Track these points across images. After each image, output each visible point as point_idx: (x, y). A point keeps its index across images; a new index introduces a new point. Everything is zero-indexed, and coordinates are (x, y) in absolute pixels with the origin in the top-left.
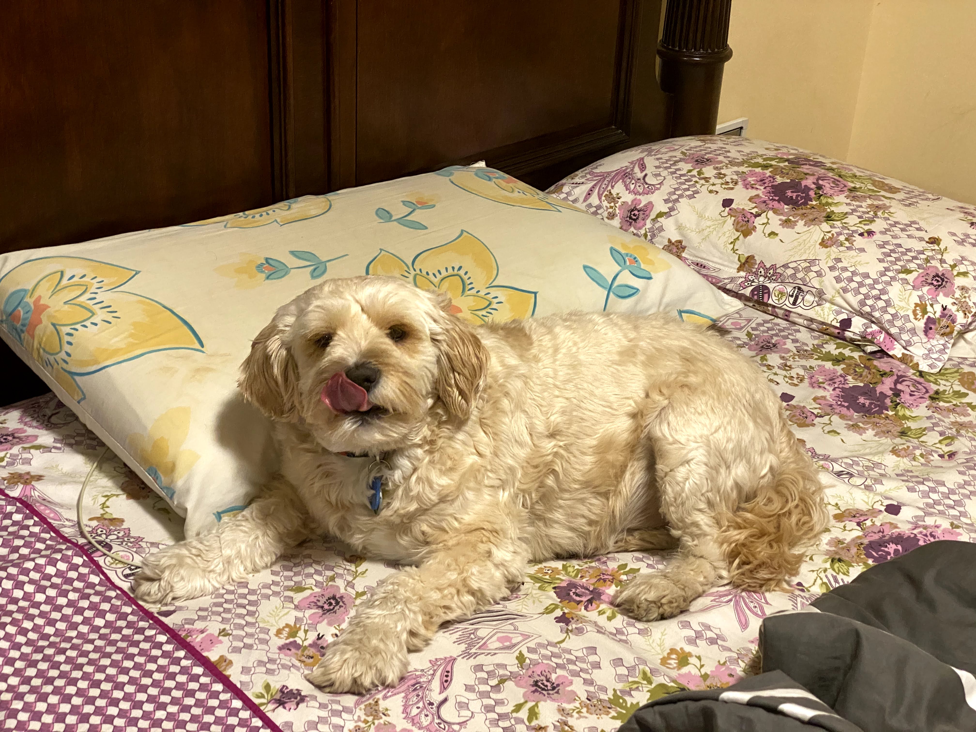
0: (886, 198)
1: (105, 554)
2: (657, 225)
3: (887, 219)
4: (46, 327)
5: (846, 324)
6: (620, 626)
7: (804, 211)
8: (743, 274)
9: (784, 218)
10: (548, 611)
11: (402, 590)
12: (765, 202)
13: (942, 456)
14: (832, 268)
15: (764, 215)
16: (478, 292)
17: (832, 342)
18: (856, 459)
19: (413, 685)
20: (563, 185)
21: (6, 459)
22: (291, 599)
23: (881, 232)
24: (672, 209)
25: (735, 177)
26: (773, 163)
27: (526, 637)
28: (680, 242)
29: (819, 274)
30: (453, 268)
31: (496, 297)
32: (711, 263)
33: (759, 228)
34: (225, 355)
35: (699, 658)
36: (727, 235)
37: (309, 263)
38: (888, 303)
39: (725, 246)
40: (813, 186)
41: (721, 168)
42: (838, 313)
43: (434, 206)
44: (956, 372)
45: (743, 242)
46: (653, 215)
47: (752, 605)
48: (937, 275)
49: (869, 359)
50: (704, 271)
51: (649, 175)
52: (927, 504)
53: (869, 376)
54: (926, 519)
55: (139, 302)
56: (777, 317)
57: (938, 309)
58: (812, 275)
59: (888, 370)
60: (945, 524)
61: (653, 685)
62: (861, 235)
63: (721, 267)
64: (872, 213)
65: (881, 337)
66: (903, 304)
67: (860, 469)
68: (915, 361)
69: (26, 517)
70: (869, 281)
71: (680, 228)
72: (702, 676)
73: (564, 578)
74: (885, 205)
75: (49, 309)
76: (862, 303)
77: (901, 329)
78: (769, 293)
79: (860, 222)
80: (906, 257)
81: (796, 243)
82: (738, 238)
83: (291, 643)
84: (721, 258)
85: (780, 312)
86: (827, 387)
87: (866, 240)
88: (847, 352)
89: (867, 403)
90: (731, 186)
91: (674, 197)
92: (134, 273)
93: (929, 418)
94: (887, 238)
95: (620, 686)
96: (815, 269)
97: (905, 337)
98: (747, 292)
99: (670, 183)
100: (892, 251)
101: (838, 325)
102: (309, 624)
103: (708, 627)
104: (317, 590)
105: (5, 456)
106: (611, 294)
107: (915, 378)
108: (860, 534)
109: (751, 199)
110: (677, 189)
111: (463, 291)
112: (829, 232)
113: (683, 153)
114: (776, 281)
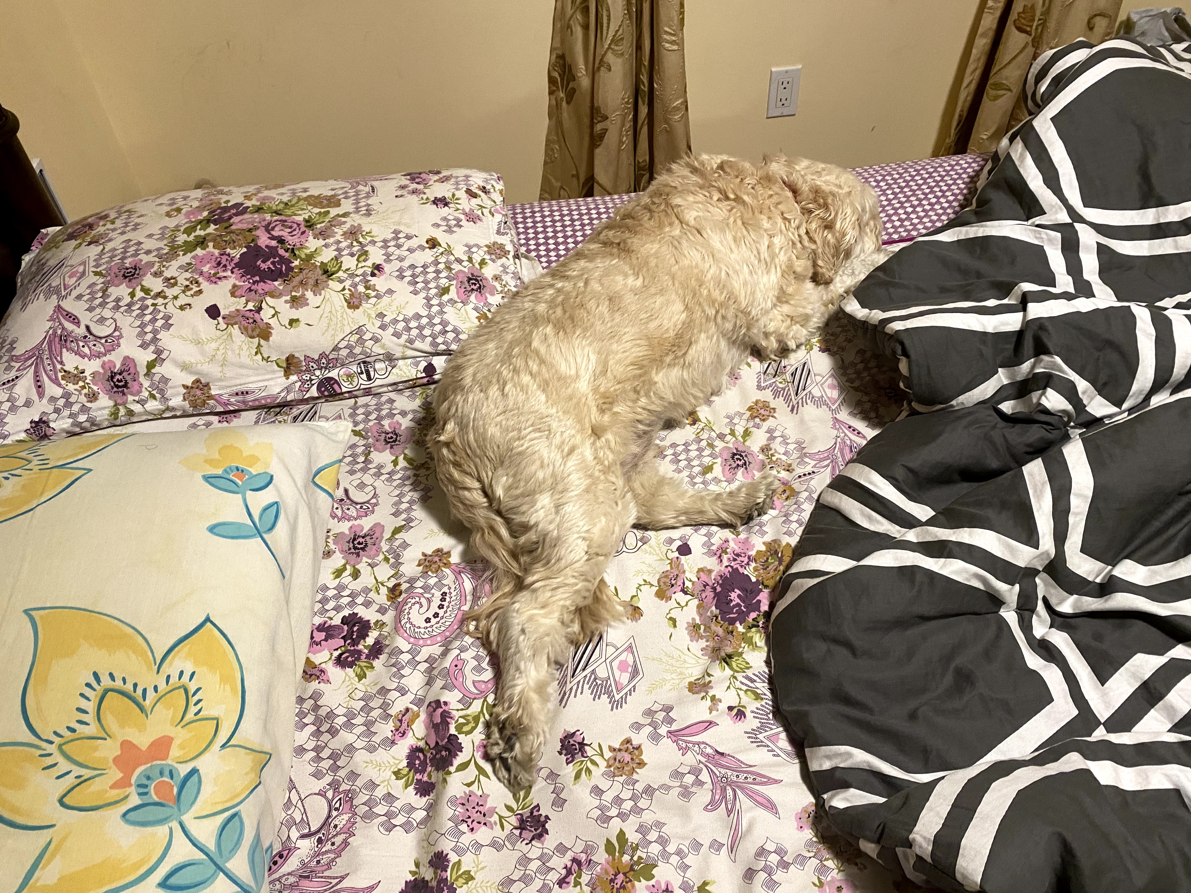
0: (343, 216)
2: (157, 378)
3: (373, 242)
5: (430, 369)
7: (298, 279)
8: (294, 378)
9: (288, 298)
14: (383, 327)
23: (386, 261)
24: (159, 352)
25: (188, 275)
26: (200, 232)
28: (198, 381)
31: (182, 673)
33: (273, 322)
39: (252, 360)
40: (274, 243)
41: (161, 272)
42: (417, 364)
45: (269, 346)
46: (142, 370)
48: (469, 279)
50: (250, 398)
51: (93, 326)
56: (357, 398)
62: (373, 275)
63: (266, 383)
66: (467, 325)
70: (424, 321)
74: (352, 226)
76: (434, 344)
78: (336, 382)
79: (358, 260)
80: (431, 276)
81: (325, 319)
82: (259, 345)
85: (359, 393)
90: (195, 288)
91: (149, 337)
94: (396, 264)
99: (127, 322)
100: (413, 276)
101: (424, 375)
108: (696, 602)
109: (233, 294)
110: (142, 326)
111: (141, 708)
112: (344, 289)
113: (96, 274)
114: (334, 367)
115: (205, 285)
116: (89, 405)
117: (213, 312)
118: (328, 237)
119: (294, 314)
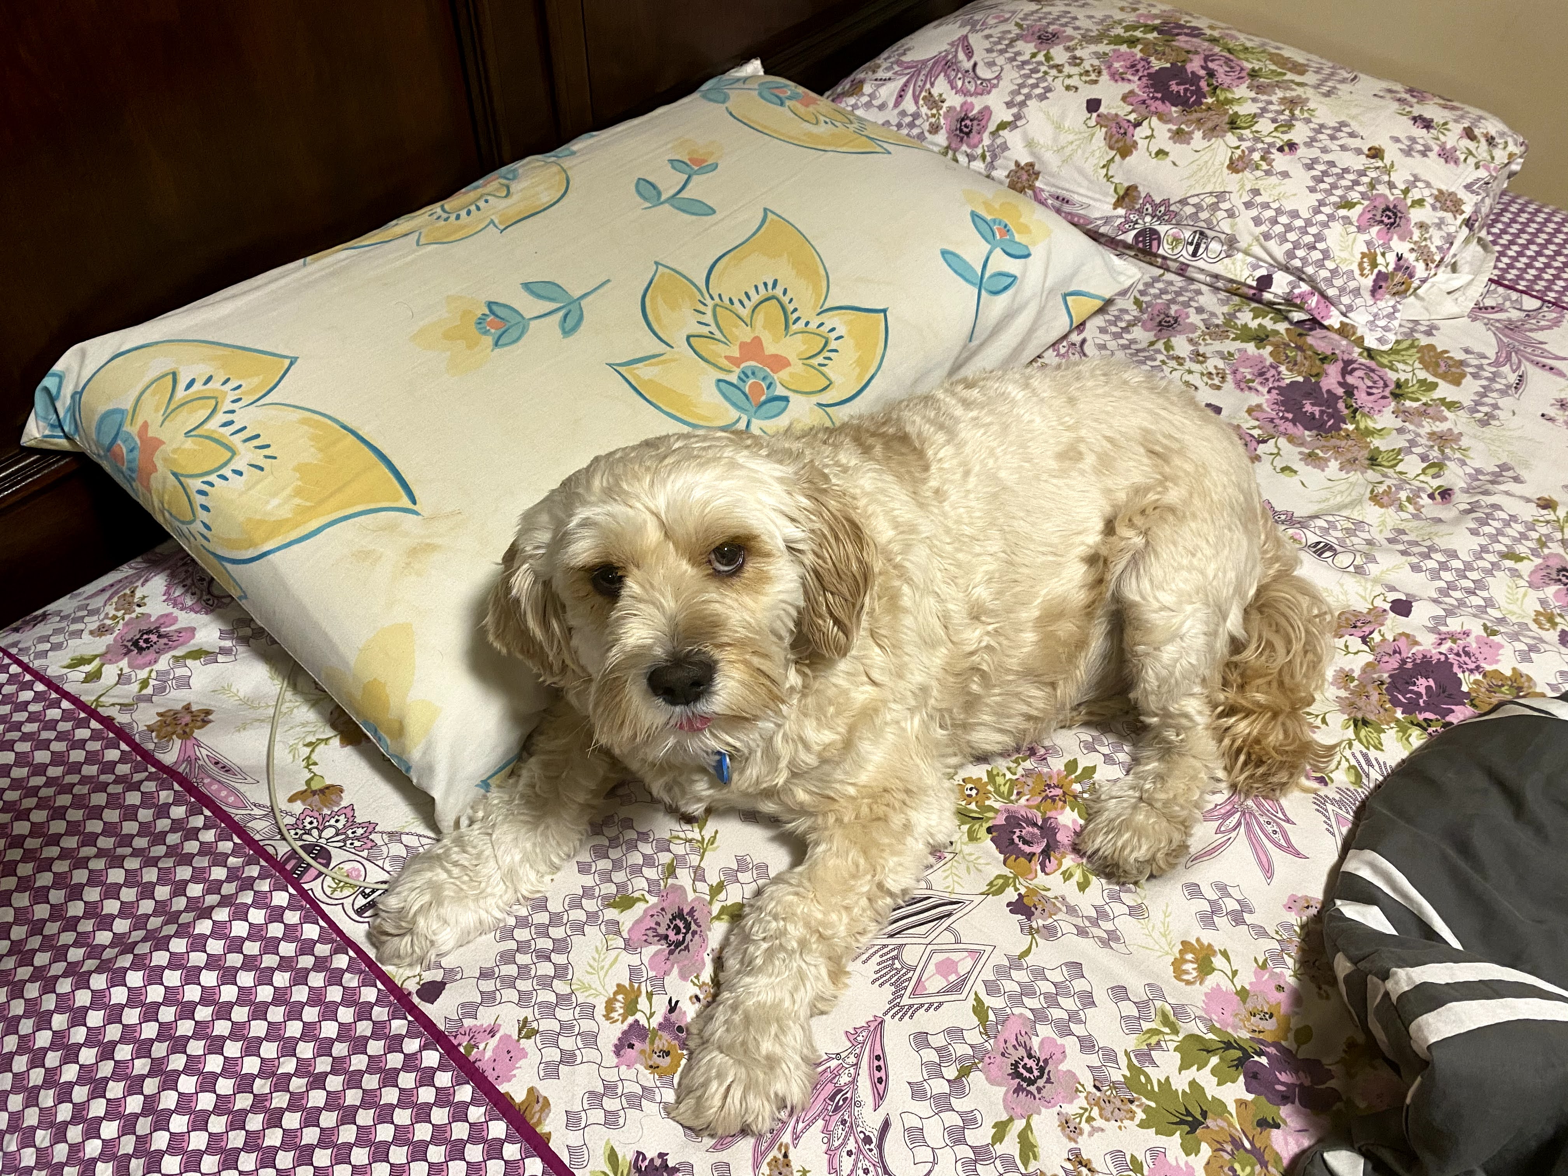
0: (1298, 84)
1: (320, 874)
2: (999, 141)
3: (1308, 121)
4: (165, 478)
5: (1265, 282)
6: (1099, 902)
7: (1199, 115)
8: (1121, 211)
9: (1174, 128)
10: (995, 889)
11: (790, 928)
12: (1144, 102)
13: (1431, 496)
14: (1248, 205)
15: (1145, 123)
16: (807, 324)
17: (1246, 308)
18: (1330, 518)
19: (832, 1098)
20: (862, 82)
21: (152, 682)
22: (614, 927)
23: (1306, 144)
24: (1018, 117)
25: (1096, 62)
26: (1138, 34)
27: (976, 954)
28: (1032, 165)
29: (1231, 214)
30: (765, 284)
31: (833, 329)
32: (1076, 197)
33: (1142, 144)
34: (452, 514)
35: (1225, 954)
36: (1097, 154)
37: (554, 306)
38: (1326, 254)
39: (1095, 171)
40: (1202, 73)
41: (1074, 49)
42: (1255, 267)
43: (715, 166)
44: (1412, 346)
45: (1121, 166)
46: (992, 127)
47: (1269, 829)
48: (1387, 209)
49: (1300, 335)
50: (1066, 208)
51: (980, 65)
52: (1440, 590)
53: (1307, 363)
54: (1449, 620)
55: (304, 422)
56: (1168, 270)
57: (1391, 258)
58: (1221, 214)
59: (1329, 353)
60: (1476, 628)
61: (1181, 1037)
62: (1281, 149)
63: (1091, 202)
64: (1287, 112)
65: (1313, 301)
66: (1344, 255)
67: (1339, 534)
68: (1359, 334)
69: (193, 811)
70: (1299, 223)
71: (1030, 144)
72: (1237, 993)
73: (997, 805)
74: (1299, 97)
75: (163, 447)
76: (1290, 254)
77: (1342, 290)
78: (1159, 239)
79: (1276, 129)
80: (1344, 183)
81: (1194, 167)
82: (1113, 159)
83: (631, 1026)
84: (1088, 189)
85: (1173, 265)
86: (1260, 388)
87: (1288, 157)
88: (1268, 323)
89: (1316, 410)
90: (1093, 77)
91: (1020, 98)
92: (287, 362)
93: (1400, 431)
94: (1314, 153)
95: (1132, 1042)
96: (1225, 206)
97: (1346, 300)
98: (1129, 237)
99: (1011, 77)
100: (1325, 173)
101: (1254, 284)
102: (652, 979)
103: (1223, 889)
104: (653, 900)
105: (149, 677)
106: (983, 292)
107: (1363, 361)
108: (1370, 658)
109: (1124, 98)
110: (1021, 86)
111: (787, 327)
112: (1238, 148)
113: (1017, 24)
114: (1168, 222)
115: (1105, 77)
116: (927, 134)
117: (1093, 105)
118: (1264, 93)
119: (1168, 146)
